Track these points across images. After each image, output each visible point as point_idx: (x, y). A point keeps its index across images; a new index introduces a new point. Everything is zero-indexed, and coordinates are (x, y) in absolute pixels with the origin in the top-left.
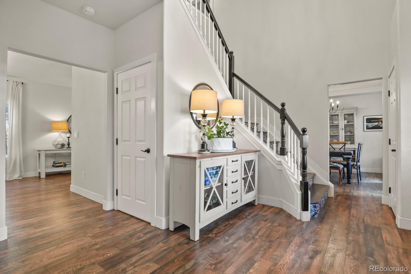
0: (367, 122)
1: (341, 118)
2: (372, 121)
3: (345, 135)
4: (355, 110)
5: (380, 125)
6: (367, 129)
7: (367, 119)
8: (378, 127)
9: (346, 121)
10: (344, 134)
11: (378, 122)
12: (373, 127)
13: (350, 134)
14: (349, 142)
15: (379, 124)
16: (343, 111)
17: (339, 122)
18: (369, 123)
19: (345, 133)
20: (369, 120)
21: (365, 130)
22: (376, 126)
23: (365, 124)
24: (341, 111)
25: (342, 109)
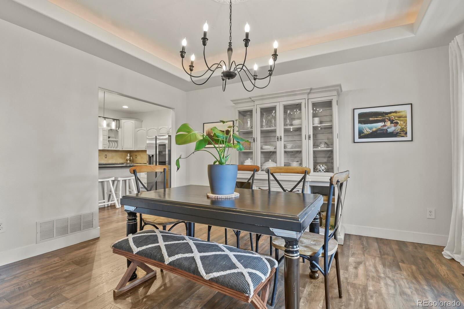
0: (360, 122)
1: (307, 112)
2: (371, 119)
3: (314, 152)
4: (335, 93)
5: (388, 128)
6: (360, 137)
7: (361, 115)
8: (383, 133)
9: (317, 120)
10: (311, 149)
11: (384, 121)
12: (373, 132)
13: (325, 149)
14: (323, 168)
15: (385, 126)
16: (311, 96)
17: (302, 122)
18: (365, 124)
19: (315, 145)
20: (364, 118)
21: (357, 139)
22: (379, 129)
23: (357, 125)
24: (307, 95)
25: (307, 89)
